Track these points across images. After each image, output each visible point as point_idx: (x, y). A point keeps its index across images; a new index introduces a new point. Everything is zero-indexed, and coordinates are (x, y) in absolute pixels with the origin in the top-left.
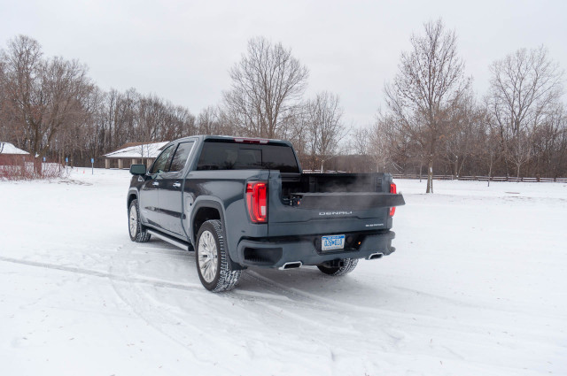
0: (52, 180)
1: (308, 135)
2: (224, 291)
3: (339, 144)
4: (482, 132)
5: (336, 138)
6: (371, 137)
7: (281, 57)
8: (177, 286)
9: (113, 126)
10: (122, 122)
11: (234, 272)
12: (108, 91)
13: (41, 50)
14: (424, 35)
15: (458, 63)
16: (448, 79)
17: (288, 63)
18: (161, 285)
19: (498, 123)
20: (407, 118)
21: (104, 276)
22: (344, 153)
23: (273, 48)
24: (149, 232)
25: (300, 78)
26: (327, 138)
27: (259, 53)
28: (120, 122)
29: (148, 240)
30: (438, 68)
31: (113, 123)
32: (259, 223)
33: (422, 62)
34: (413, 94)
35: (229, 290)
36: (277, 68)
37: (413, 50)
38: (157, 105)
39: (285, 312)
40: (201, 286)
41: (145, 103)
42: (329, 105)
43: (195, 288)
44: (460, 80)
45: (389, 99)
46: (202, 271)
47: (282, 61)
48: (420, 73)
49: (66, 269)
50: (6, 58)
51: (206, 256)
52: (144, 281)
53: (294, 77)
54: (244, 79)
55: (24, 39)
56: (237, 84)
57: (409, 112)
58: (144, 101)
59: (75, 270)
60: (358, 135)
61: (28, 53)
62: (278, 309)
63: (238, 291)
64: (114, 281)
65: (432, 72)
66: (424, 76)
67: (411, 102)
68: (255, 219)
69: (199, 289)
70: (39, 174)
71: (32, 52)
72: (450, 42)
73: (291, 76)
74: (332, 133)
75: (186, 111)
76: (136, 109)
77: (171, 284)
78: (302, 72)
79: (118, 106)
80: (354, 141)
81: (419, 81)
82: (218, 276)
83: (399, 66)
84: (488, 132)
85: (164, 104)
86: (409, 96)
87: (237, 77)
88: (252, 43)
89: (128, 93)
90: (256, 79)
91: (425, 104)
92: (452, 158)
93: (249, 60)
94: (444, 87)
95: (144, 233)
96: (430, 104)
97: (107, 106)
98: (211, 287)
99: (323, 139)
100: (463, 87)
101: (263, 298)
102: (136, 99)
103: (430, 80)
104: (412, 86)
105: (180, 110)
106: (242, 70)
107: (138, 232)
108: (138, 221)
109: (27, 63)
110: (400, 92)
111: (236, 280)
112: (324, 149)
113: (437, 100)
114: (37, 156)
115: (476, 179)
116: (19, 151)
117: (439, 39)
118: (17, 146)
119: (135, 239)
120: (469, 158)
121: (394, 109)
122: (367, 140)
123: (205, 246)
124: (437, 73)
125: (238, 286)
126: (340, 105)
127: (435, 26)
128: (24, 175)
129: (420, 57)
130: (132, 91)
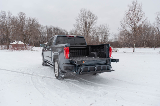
0: (29, 50)
1: (100, 36)
2: (61, 79)
3: (109, 38)
4: (153, 34)
5: (108, 37)
6: (119, 36)
7: (90, 14)
8: (49, 78)
9: (47, 36)
10: (49, 34)
11: (63, 73)
12: (45, 26)
13: (26, 16)
14: (132, 5)
15: (143, 13)
16: (140, 18)
17: (92, 15)
18: (44, 77)
19: (158, 31)
20: (127, 30)
21: (30, 74)
22: (111, 41)
23: (87, 11)
24: (47, 63)
25: (95, 19)
27: (83, 13)
28: (48, 34)
29: (47, 65)
30: (136, 15)
31: (47, 35)
32: (67, 59)
33: (131, 13)
34: (129, 23)
36: (89, 17)
37: (128, 10)
38: (58, 29)
39: (76, 85)
40: (55, 77)
41: (55, 29)
42: (106, 27)
43: (54, 78)
44: (143, 18)
45: (121, 24)
46: (56, 73)
47: (90, 15)
48: (131, 16)
49: (22, 73)
50: (17, 18)
51: (56, 69)
52: (41, 76)
53: (94, 19)
54: (79, 21)
55: (21, 13)
56: (77, 22)
57: (129, 29)
58: (55, 28)
59: (24, 73)
60: (115, 36)
61: (22, 17)
62: (74, 84)
63: (65, 79)
64: (32, 76)
65: (135, 15)
66: (132, 17)
67: (128, 25)
68: (66, 58)
69: (55, 78)
70: (26, 49)
71: (24, 16)
72: (140, 6)
73: (93, 19)
74: (107, 36)
75: (66, 31)
76: (53, 30)
77: (47, 77)
78: (96, 18)
79: (48, 30)
80: (113, 38)
81: (130, 19)
82: (59, 75)
83: (124, 14)
84: (155, 33)
85: (60, 29)
86: (128, 23)
87: (77, 20)
88: (81, 10)
89: (50, 26)
90: (82, 20)
91: (133, 26)
92: (143, 41)
93: (80, 15)
94: (138, 20)
95: (45, 63)
96: (134, 25)
97: (45, 30)
98: (57, 78)
99: (104, 37)
100: (144, 20)
101: (71, 81)
102: (53, 28)
103: (134, 18)
104: (128, 20)
105: (64, 30)
106: (79, 18)
107: (44, 63)
108: (44, 60)
109: (22, 19)
110: (125, 22)
111: (64, 76)
112: (105, 40)
113: (136, 24)
114: (25, 44)
115: (151, 48)
116: (22, 43)
117: (136, 6)
118: (22, 42)
119: (43, 65)
120: (148, 42)
121: (123, 27)
122: (117, 37)
123: (56, 66)
124: (136, 16)
126: (109, 27)
127: (135, 2)
129: (131, 11)
130: (51, 26)
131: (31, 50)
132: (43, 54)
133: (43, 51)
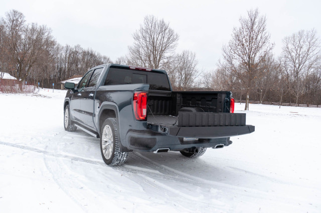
0: (28, 94)
1: (177, 74)
2: (117, 165)
3: (194, 81)
4: (276, 77)
5: (193, 77)
6: (213, 78)
7: (163, 28)
8: (86, 161)
9: (67, 66)
10: (72, 64)
11: (124, 153)
12: (65, 46)
13: (25, 19)
14: (247, 18)
15: (266, 35)
16: (260, 44)
17: (167, 31)
18: (76, 159)
19: (286, 73)
20: (235, 66)
21: (41, 152)
22: (197, 86)
23: (159, 22)
24: (76, 125)
25: (174, 40)
26: (188, 77)
27: (150, 25)
28: (71, 64)
29: (75, 130)
30: (255, 37)
31: (67, 64)
32: (141, 121)
33: (245, 33)
34: (240, 52)
35: (120, 165)
36: (161, 34)
37: (240, 26)
38: (92, 55)
39: (157, 182)
40: (102, 161)
41: (85, 54)
42: (190, 58)
43: (99, 162)
44: (267, 44)
45: (225, 55)
46: (104, 151)
47: (163, 30)
49: (18, 146)
50: (5, 23)
51: (106, 142)
52: (66, 156)
53: (170, 40)
54: (141, 40)
55: (15, 12)
56: (137, 42)
57: (237, 63)
58: (85, 52)
59: (23, 147)
60: (206, 76)
61: (17, 20)
62: (152, 180)
63: (127, 166)
64: (46, 156)
65: (251, 38)
66: (246, 42)
67: (238, 57)
68: (139, 117)
69: (101, 163)
70: (21, 90)
71: (20, 20)
72: (263, 22)
73: (169, 38)
74: (191, 75)
75: (108, 59)
76: (80, 56)
77: (83, 159)
78: (175, 37)
79: (70, 55)
80: (203, 80)
81: (243, 45)
82: (113, 155)
83: (232, 35)
84: (280, 77)
85: (96, 54)
86: (237, 53)
87: (137, 38)
88: (146, 19)
89: (76, 47)
90: (148, 40)
91: (246, 58)
92: (259, 91)
93: (144, 29)
94: (258, 48)
95: (72, 126)
96: (249, 58)
97: (64, 54)
98: (108, 162)
99: (186, 78)
100: (268, 49)
101: (142, 171)
102: (80, 51)
103: (250, 44)
104: (239, 47)
105: (105, 58)
106: (140, 35)
107: (69, 125)
108: (69, 118)
109: (17, 26)
110: (232, 51)
111: (125, 158)
112: (186, 83)
113: (253, 56)
114: (20, 80)
115: (272, 104)
116: (13, 78)
117: (256, 20)
118: (11, 75)
119: (67, 129)
120: (269, 92)
121: (228, 61)
122: (211, 79)
123: (106, 135)
124: (254, 40)
125: (127, 162)
126: (196, 59)
127: (254, 13)
128: (12, 91)
129: (244, 31)
130: (78, 46)
131: (32, 94)
132: (67, 104)
133: (68, 98)
